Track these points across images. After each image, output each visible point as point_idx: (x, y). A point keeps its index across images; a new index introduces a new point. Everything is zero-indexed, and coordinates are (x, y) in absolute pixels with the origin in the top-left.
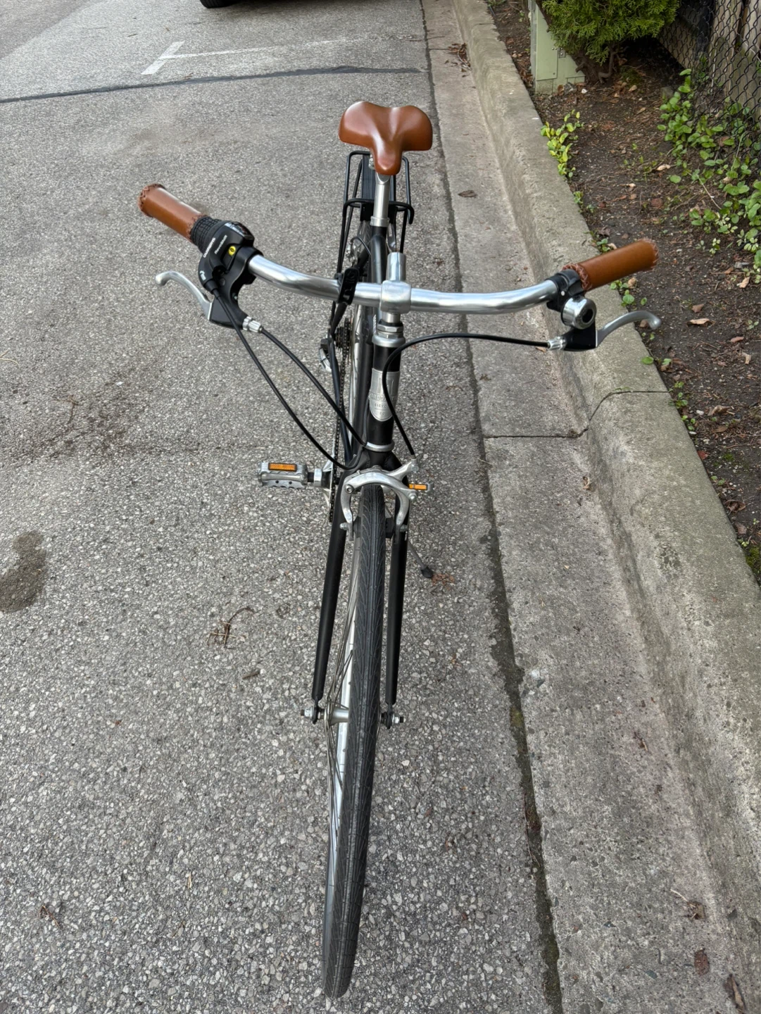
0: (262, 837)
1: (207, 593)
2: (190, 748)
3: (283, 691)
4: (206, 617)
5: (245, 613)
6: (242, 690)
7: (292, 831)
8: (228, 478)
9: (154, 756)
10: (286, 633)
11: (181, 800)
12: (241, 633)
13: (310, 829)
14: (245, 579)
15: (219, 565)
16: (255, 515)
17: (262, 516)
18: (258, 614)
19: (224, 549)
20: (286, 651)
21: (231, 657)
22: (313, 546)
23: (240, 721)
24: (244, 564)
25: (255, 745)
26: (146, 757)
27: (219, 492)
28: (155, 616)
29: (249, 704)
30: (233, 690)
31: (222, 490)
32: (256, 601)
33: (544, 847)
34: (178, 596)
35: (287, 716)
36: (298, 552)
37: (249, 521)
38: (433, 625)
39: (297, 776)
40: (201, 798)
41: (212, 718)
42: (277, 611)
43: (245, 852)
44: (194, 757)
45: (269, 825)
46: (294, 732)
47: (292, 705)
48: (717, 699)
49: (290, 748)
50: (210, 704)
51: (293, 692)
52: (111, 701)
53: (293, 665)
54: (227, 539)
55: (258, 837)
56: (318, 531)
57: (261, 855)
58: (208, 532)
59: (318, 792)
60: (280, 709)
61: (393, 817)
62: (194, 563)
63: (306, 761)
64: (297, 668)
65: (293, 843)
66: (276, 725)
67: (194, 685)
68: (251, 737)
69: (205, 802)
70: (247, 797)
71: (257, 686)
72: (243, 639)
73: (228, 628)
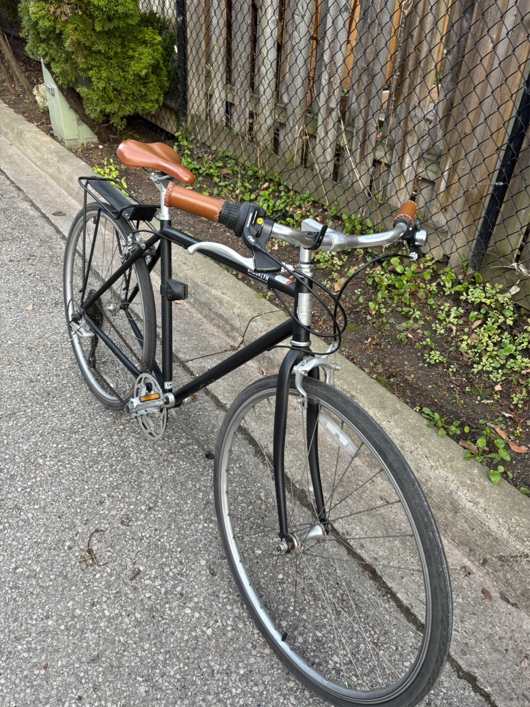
0: (225, 678)
1: (53, 534)
2: (124, 651)
3: (167, 574)
4: (65, 552)
5: (97, 535)
6: (136, 588)
7: (242, 661)
8: (7, 444)
9: (99, 673)
10: (140, 535)
11: (146, 692)
12: (104, 550)
13: (254, 653)
14: (79, 511)
15: (48, 510)
16: (52, 463)
17: (59, 461)
18: (108, 531)
19: (44, 497)
20: (150, 547)
21: (109, 570)
22: (116, 468)
23: (151, 610)
24: (70, 501)
25: (174, 621)
26: (92, 678)
27: (7, 457)
28: (17, 571)
29: (147, 595)
30: (129, 592)
31: (8, 454)
32: (100, 523)
33: (385, 580)
34: (27, 547)
35: (182, 589)
36: (107, 476)
37: (50, 469)
38: (236, 487)
39: (219, 624)
40: (160, 681)
41: (127, 620)
42: (122, 523)
43: (222, 695)
44: (133, 655)
45: (225, 667)
46: (196, 596)
47: (181, 580)
48: (419, 457)
49: (201, 609)
50: (117, 611)
51: (175, 571)
52: (26, 655)
53: (162, 553)
54: (41, 489)
55: (223, 680)
56: (112, 457)
57: (234, 691)
58: (19, 490)
59: (241, 626)
60: (174, 587)
61: (297, 613)
62: (23, 517)
63: (218, 610)
64: (166, 554)
65: (249, 668)
66: (179, 598)
67: (93, 605)
68: (167, 617)
69: (166, 682)
70: (195, 659)
71: (145, 580)
72: (109, 554)
73: (90, 551)
